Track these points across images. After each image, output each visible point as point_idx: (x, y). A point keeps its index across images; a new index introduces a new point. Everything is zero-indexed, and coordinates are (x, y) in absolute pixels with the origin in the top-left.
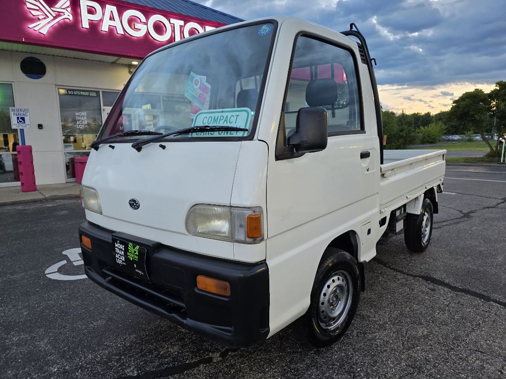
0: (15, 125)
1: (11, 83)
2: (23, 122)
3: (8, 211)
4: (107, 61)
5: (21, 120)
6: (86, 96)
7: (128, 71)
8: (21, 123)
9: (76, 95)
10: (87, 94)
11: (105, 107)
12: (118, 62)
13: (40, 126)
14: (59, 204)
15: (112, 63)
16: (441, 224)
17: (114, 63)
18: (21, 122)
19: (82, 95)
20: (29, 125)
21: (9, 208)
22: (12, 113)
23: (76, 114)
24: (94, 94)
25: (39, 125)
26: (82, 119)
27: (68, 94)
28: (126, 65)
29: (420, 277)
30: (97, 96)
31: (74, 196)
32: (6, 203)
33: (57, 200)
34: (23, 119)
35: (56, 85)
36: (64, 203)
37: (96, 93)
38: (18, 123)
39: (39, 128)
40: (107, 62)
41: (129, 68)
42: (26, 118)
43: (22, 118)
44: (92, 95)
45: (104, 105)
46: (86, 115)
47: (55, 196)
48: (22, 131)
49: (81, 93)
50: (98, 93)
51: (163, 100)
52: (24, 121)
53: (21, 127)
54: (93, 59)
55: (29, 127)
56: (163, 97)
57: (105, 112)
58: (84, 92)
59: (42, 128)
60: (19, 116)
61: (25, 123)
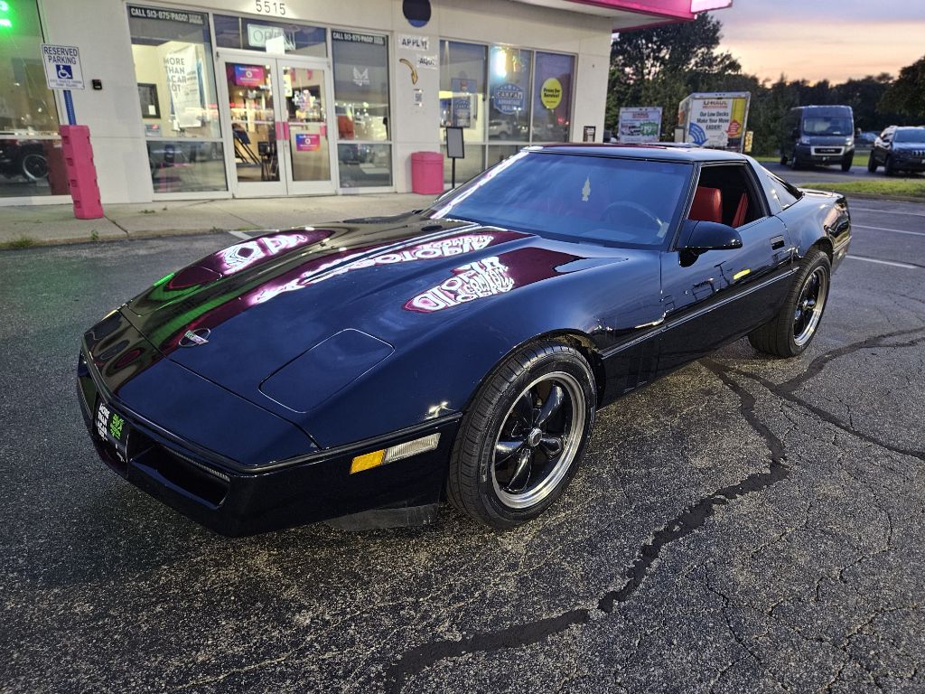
0: (54, 81)
2: (68, 75)
3: (67, 261)
5: (63, 71)
6: (182, 22)
8: (64, 79)
9: (162, 19)
10: (183, 18)
11: (220, 49)
13: (97, 85)
14: (157, 250)
16: (912, 335)
18: (64, 75)
19: (175, 21)
20: (80, 82)
21: (64, 253)
22: (46, 55)
24: (197, 20)
25: (94, 81)
27: (147, 17)
29: (914, 454)
30: (204, 24)
31: (181, 233)
33: (151, 241)
34: (68, 69)
36: (168, 248)
37: (203, 18)
38: (59, 77)
39: (95, 88)
43: (65, 67)
44: (195, 22)
45: (218, 45)
47: (145, 231)
48: (67, 94)
49: (173, 15)
50: (204, 16)
51: (333, 39)
52: (70, 73)
53: (65, 88)
55: (80, 86)
56: (332, 32)
57: (220, 59)
58: (178, 13)
59: (101, 88)
60: (59, 63)
61: (71, 78)
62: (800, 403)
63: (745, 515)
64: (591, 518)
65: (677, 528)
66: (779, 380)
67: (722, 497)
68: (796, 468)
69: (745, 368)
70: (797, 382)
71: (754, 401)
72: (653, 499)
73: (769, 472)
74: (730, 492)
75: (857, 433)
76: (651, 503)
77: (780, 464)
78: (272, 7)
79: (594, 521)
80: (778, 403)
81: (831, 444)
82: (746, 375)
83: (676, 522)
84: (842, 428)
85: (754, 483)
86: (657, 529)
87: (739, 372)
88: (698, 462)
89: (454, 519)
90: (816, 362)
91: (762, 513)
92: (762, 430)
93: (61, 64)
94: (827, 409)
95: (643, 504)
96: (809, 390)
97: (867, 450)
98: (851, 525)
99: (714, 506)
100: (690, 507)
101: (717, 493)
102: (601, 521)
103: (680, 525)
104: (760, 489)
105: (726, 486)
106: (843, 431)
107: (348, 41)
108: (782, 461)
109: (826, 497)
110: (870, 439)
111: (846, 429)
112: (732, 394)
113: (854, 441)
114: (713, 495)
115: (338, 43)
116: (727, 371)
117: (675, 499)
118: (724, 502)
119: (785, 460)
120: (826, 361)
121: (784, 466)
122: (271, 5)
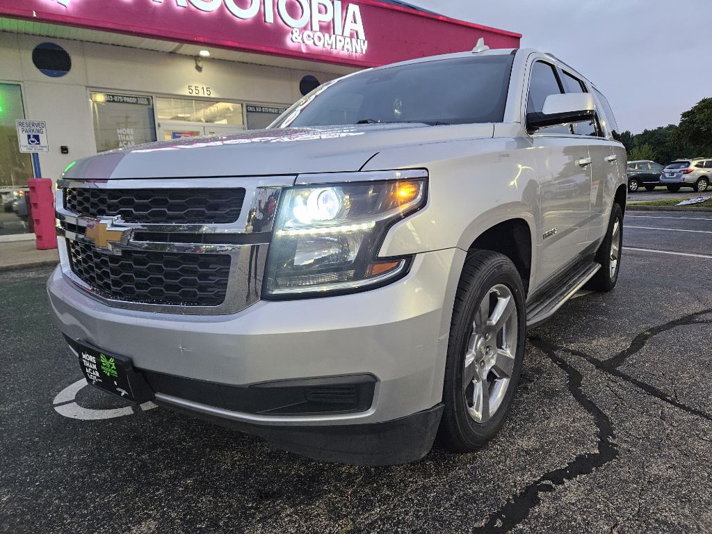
0: (25, 146)
1: (19, 83)
2: (36, 142)
3: (12, 281)
4: (163, 50)
5: (33, 139)
6: (133, 103)
7: (195, 65)
8: (33, 144)
9: (117, 102)
10: (133, 100)
11: (161, 121)
12: (179, 52)
13: (64, 150)
15: (171, 53)
17: (173, 54)
18: (33, 142)
19: (127, 102)
20: (45, 147)
21: (15, 275)
22: (20, 128)
23: (119, 131)
24: (145, 101)
25: (62, 147)
26: (127, 139)
28: (191, 56)
30: (149, 104)
32: (12, 266)
34: (37, 137)
35: (86, 87)
38: (29, 143)
39: (63, 152)
40: (163, 52)
41: (196, 60)
42: (41, 136)
43: (35, 136)
44: (142, 103)
46: (132, 133)
48: (36, 156)
49: (125, 99)
50: (149, 99)
51: (248, 111)
52: (38, 141)
53: (34, 151)
54: (141, 46)
55: (45, 149)
56: (247, 106)
57: (161, 128)
58: (129, 97)
59: (67, 152)
60: (30, 133)
61: (39, 144)
62: (626, 378)
63: (573, 504)
64: (406, 513)
65: (499, 523)
66: (605, 356)
67: (549, 482)
68: (625, 446)
69: (572, 346)
70: (620, 358)
71: (581, 377)
72: (475, 488)
73: (597, 451)
74: (558, 477)
75: (683, 407)
76: (474, 492)
77: (608, 442)
78: (201, 91)
79: (409, 518)
80: (604, 377)
81: (658, 419)
82: (574, 353)
83: (498, 515)
84: (668, 401)
85: (582, 466)
86: (476, 525)
87: (567, 351)
88: (524, 443)
89: (259, 521)
90: (638, 339)
91: (591, 501)
92: (590, 406)
93: (32, 134)
94: (652, 383)
95: (465, 494)
96: (633, 365)
97: (694, 424)
98: (687, 511)
99: (540, 494)
100: (515, 496)
101: (543, 479)
102: (418, 517)
103: (502, 520)
104: (588, 472)
105: (553, 469)
106: (669, 406)
107: (258, 112)
108: (610, 440)
109: (658, 478)
110: (695, 412)
111: (672, 402)
112: (560, 371)
113: (681, 415)
114: (540, 481)
115: (251, 113)
116: (556, 350)
117: (499, 487)
118: (549, 488)
119: (614, 438)
120: (646, 337)
121: (612, 444)
122: (200, 89)
